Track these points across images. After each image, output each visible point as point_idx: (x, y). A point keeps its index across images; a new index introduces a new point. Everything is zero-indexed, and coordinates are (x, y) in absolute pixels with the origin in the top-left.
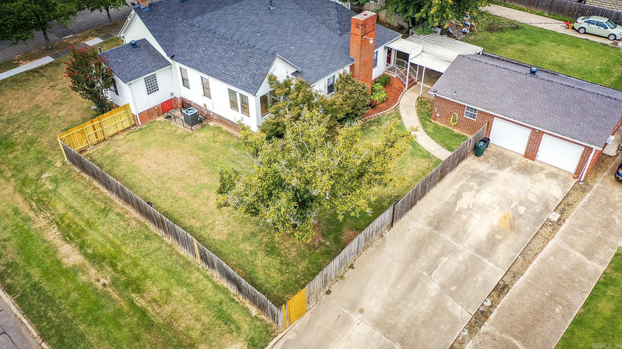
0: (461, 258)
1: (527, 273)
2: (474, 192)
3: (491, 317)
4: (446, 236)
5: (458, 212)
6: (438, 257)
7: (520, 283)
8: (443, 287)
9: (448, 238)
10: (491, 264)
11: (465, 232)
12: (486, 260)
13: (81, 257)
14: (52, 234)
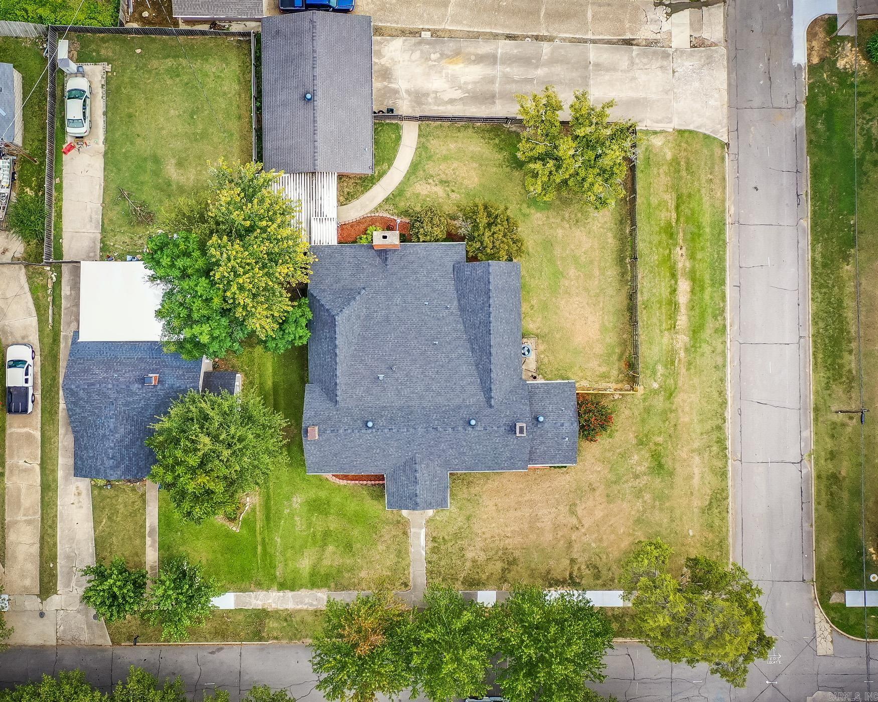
0: (508, 69)
1: (488, 30)
2: (438, 95)
3: (535, 34)
4: (497, 87)
5: (469, 93)
6: (517, 82)
7: (500, 31)
8: (537, 67)
9: (497, 85)
10: (500, 51)
11: (484, 79)
12: (499, 55)
13: (679, 283)
14: (682, 320)
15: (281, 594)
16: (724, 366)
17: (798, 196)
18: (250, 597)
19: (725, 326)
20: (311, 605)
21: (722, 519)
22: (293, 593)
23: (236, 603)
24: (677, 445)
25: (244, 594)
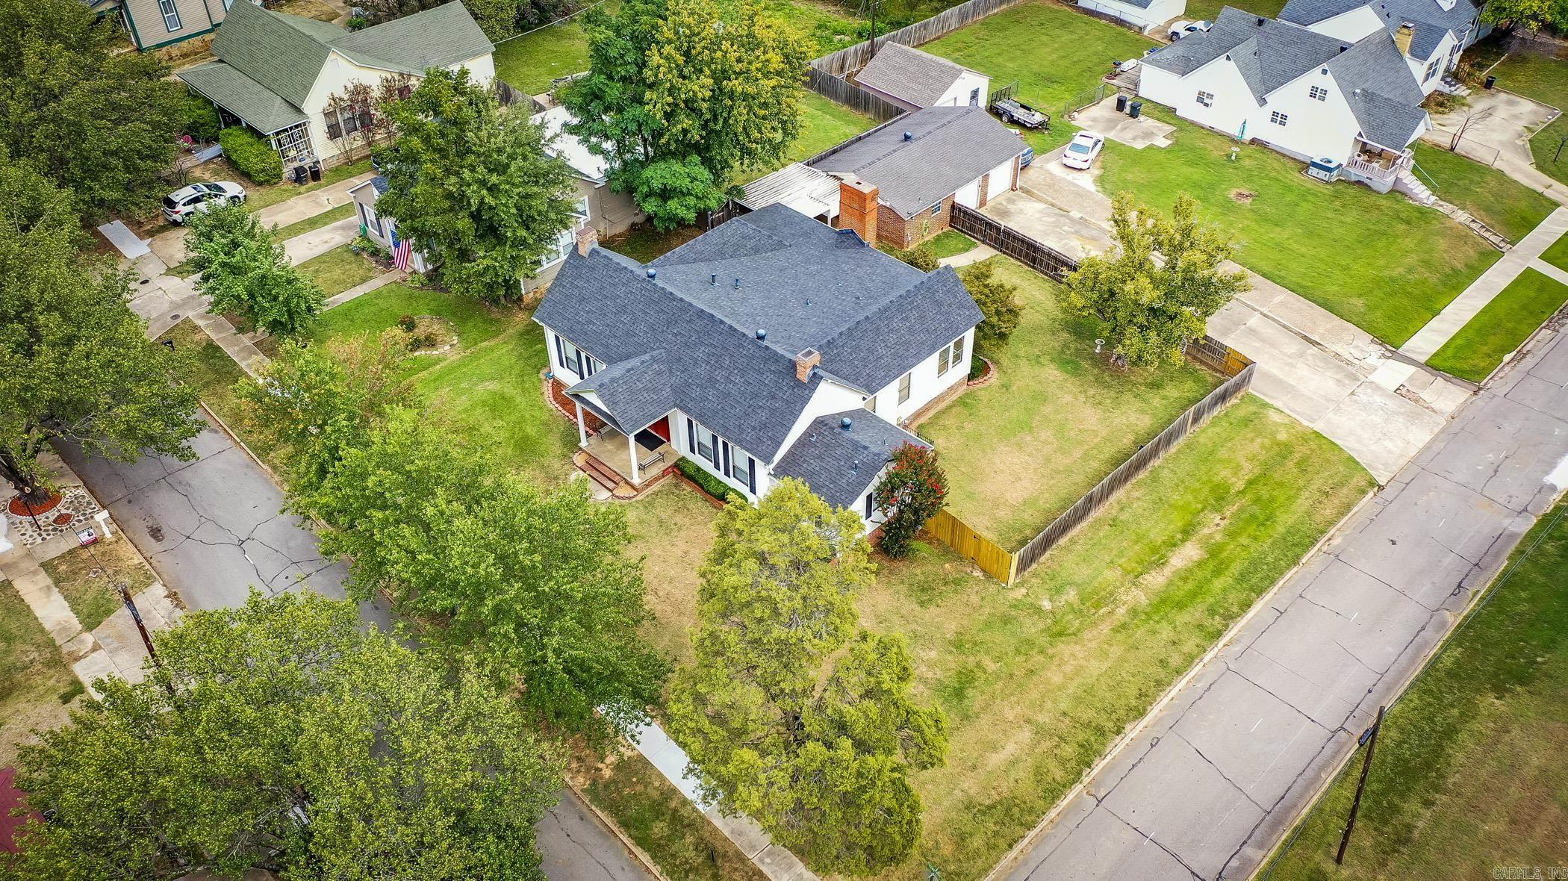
13: (1188, 544)
14: (1156, 580)
16: (1178, 672)
17: (1459, 586)
19: (1219, 634)
21: (991, 847)
24: (1012, 694)
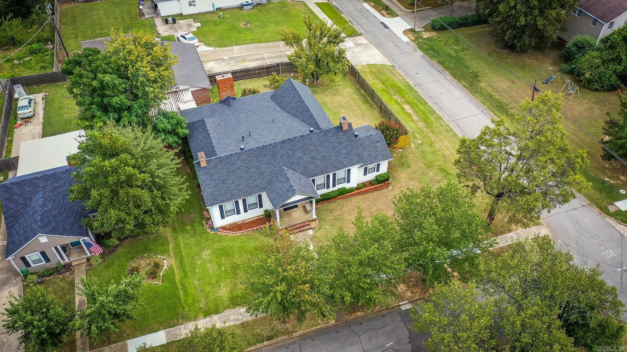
14: (415, 118)
15: (208, 319)
16: (452, 130)
17: (438, 71)
18: (180, 330)
19: (440, 117)
20: (237, 320)
22: (218, 315)
23: (167, 337)
25: (174, 329)
